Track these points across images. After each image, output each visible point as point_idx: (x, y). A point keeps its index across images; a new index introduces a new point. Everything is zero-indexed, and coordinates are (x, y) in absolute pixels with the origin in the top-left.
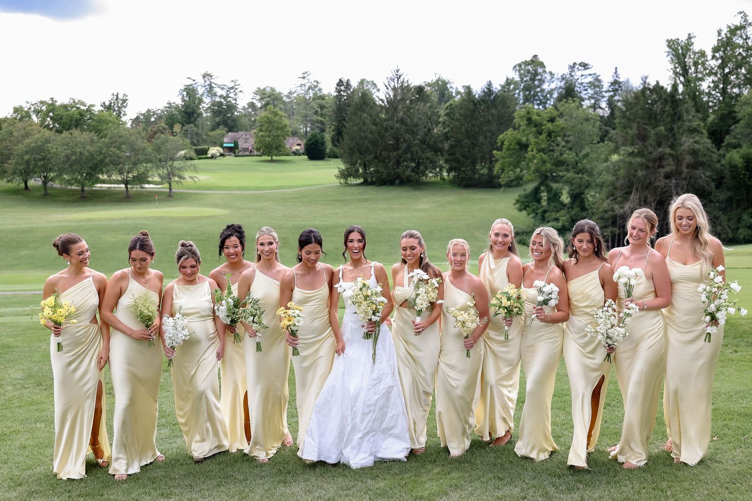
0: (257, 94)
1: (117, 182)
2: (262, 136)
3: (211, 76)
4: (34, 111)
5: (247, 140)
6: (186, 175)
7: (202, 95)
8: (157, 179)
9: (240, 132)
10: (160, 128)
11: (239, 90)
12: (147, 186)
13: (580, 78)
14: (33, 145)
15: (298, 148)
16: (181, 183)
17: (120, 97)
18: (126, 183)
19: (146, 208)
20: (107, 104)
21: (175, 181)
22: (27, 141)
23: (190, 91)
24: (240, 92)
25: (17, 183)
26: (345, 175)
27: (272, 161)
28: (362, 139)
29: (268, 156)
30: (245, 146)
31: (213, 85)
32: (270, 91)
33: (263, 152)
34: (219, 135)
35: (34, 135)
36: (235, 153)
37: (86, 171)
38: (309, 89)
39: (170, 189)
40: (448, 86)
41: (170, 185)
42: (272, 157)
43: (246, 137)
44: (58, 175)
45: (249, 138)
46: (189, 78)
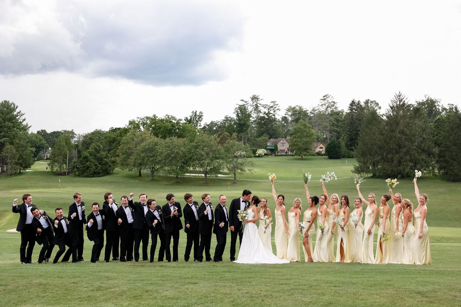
0: (289, 111)
1: (200, 172)
2: (296, 141)
3: (257, 99)
4: (142, 124)
5: (283, 145)
6: (246, 169)
7: (251, 112)
8: (226, 171)
9: (279, 139)
10: (225, 136)
11: (277, 108)
12: (220, 175)
14: (147, 147)
15: (321, 150)
16: (243, 174)
17: (198, 113)
18: (206, 173)
19: (219, 191)
20: (189, 118)
21: (238, 173)
22: (144, 144)
23: (242, 110)
24: (278, 109)
25: (135, 171)
26: (358, 171)
27: (302, 159)
28: (372, 145)
29: (299, 156)
30: (282, 148)
31: (259, 105)
32: (298, 109)
33: (296, 153)
34: (264, 140)
35: (147, 140)
36: (275, 153)
37: (180, 165)
38: (328, 107)
39: (235, 178)
40: (436, 104)
41: (235, 175)
42: (302, 157)
43: (283, 142)
44: (162, 167)
45: (285, 143)
46: (242, 100)
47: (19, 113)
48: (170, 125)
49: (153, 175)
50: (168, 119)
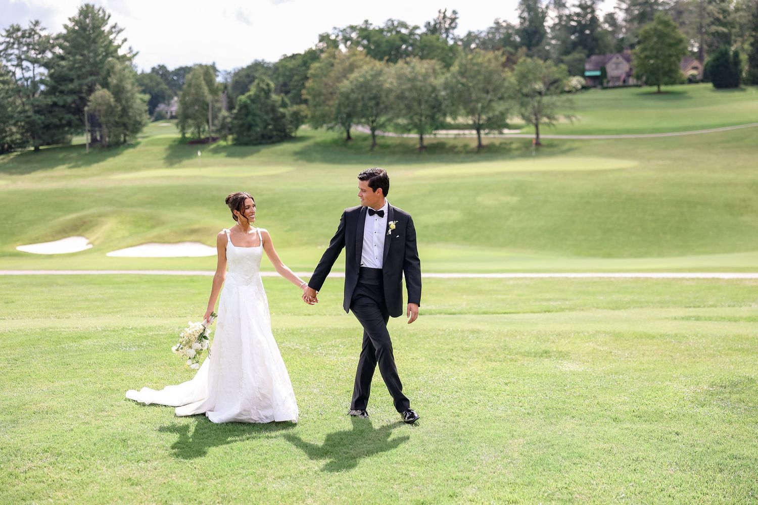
1: (466, 127)
2: (647, 57)
4: (342, 39)
5: (617, 67)
6: (559, 114)
7: (547, 7)
8: (517, 120)
9: (608, 55)
12: (506, 131)
14: (361, 80)
15: (695, 72)
16: (553, 124)
17: (448, 14)
18: (478, 127)
20: (432, 23)
21: (545, 124)
22: (352, 76)
25: (338, 132)
27: (659, 93)
29: (654, 85)
30: (616, 73)
33: (648, 79)
34: (576, 60)
35: (360, 67)
36: (601, 84)
39: (537, 134)
41: (537, 129)
42: (659, 87)
43: (618, 61)
44: (390, 120)
45: (622, 63)
47: (114, 27)
48: (397, 38)
49: (374, 136)
50: (393, 27)
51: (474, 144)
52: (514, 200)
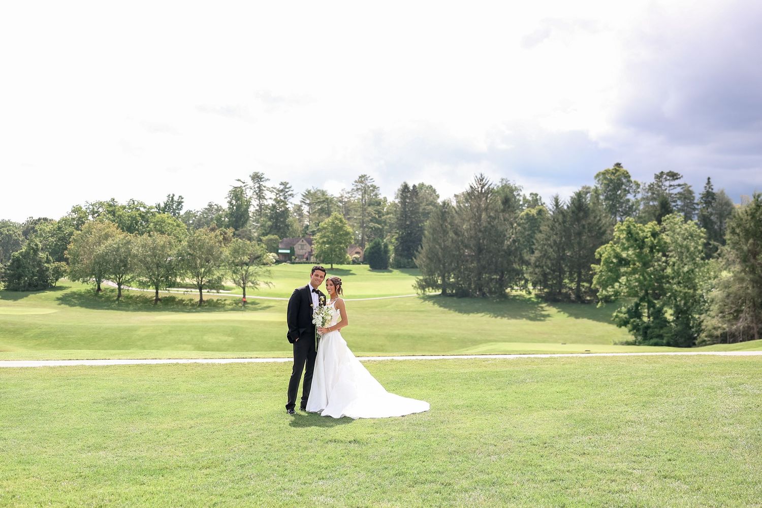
0: (308, 198)
1: (191, 286)
2: (323, 242)
3: (261, 179)
5: (302, 248)
6: (261, 281)
7: (250, 198)
8: (230, 284)
11: (289, 193)
12: (222, 291)
13: (668, 188)
15: (357, 256)
16: (255, 289)
17: (176, 198)
18: (201, 287)
20: (162, 205)
21: (250, 286)
23: (237, 194)
24: (291, 195)
26: (422, 285)
27: (333, 269)
29: (328, 264)
30: (301, 252)
31: (263, 188)
32: (321, 195)
33: (324, 259)
36: (290, 260)
37: (162, 274)
38: (365, 193)
39: (244, 294)
40: (515, 193)
41: (244, 291)
42: (332, 265)
43: (303, 243)
45: (306, 245)
46: (239, 180)
49: (120, 289)
50: (133, 205)
51: (197, 299)
52: (230, 339)
